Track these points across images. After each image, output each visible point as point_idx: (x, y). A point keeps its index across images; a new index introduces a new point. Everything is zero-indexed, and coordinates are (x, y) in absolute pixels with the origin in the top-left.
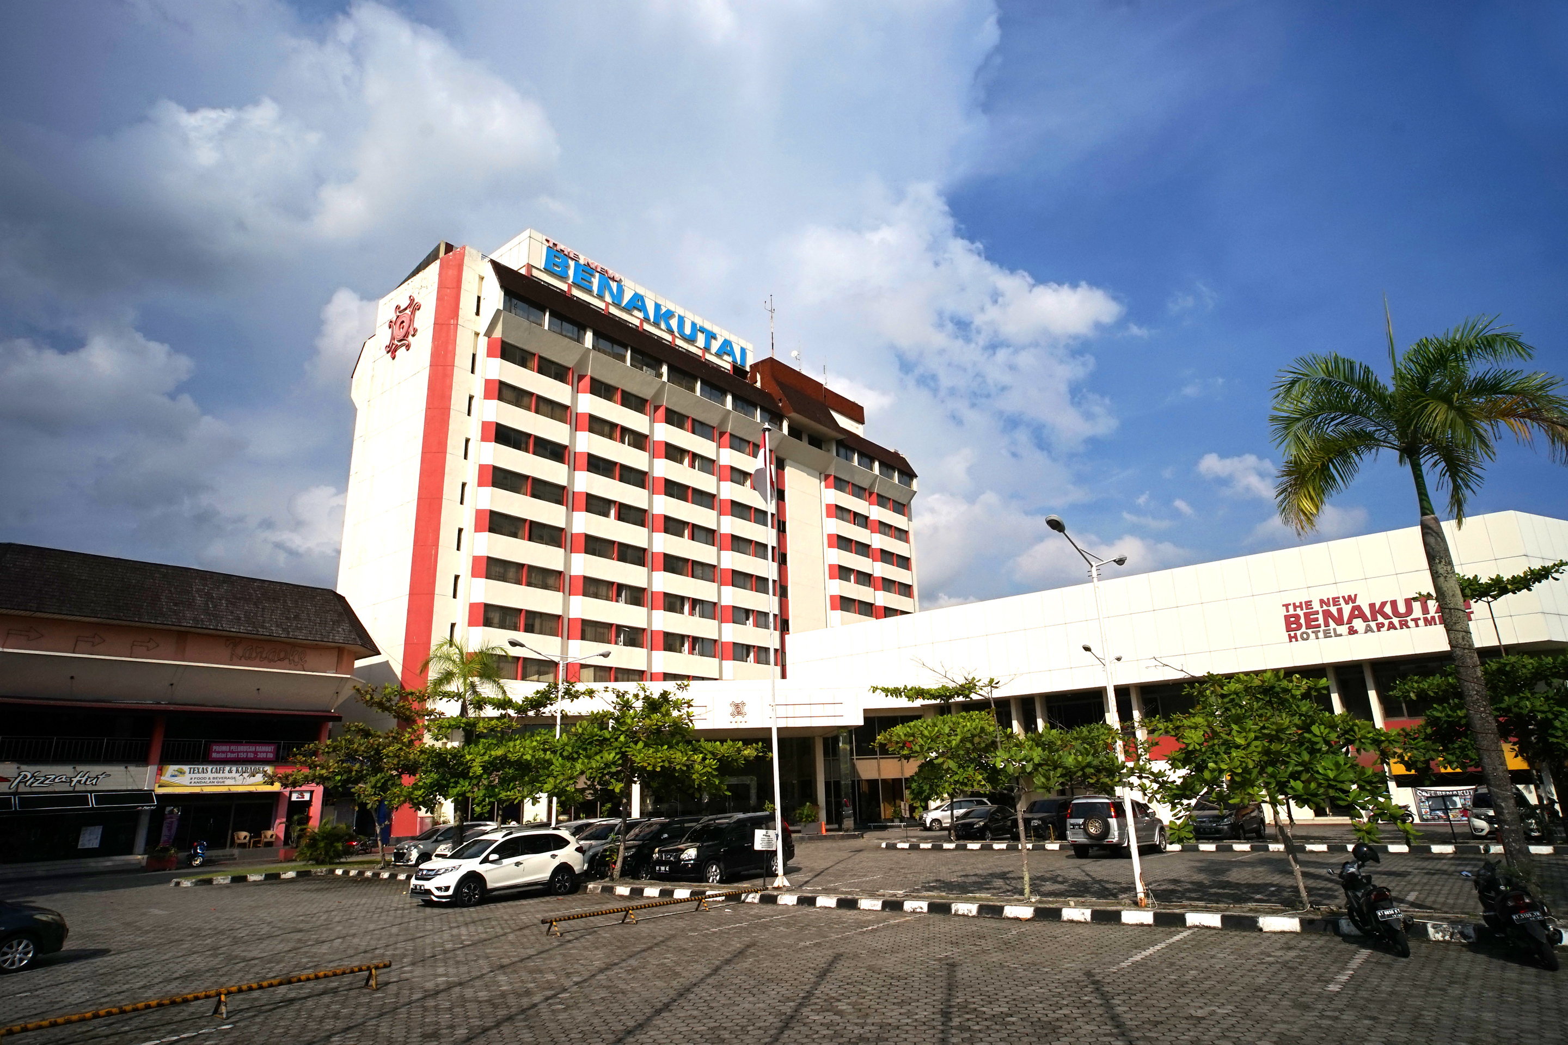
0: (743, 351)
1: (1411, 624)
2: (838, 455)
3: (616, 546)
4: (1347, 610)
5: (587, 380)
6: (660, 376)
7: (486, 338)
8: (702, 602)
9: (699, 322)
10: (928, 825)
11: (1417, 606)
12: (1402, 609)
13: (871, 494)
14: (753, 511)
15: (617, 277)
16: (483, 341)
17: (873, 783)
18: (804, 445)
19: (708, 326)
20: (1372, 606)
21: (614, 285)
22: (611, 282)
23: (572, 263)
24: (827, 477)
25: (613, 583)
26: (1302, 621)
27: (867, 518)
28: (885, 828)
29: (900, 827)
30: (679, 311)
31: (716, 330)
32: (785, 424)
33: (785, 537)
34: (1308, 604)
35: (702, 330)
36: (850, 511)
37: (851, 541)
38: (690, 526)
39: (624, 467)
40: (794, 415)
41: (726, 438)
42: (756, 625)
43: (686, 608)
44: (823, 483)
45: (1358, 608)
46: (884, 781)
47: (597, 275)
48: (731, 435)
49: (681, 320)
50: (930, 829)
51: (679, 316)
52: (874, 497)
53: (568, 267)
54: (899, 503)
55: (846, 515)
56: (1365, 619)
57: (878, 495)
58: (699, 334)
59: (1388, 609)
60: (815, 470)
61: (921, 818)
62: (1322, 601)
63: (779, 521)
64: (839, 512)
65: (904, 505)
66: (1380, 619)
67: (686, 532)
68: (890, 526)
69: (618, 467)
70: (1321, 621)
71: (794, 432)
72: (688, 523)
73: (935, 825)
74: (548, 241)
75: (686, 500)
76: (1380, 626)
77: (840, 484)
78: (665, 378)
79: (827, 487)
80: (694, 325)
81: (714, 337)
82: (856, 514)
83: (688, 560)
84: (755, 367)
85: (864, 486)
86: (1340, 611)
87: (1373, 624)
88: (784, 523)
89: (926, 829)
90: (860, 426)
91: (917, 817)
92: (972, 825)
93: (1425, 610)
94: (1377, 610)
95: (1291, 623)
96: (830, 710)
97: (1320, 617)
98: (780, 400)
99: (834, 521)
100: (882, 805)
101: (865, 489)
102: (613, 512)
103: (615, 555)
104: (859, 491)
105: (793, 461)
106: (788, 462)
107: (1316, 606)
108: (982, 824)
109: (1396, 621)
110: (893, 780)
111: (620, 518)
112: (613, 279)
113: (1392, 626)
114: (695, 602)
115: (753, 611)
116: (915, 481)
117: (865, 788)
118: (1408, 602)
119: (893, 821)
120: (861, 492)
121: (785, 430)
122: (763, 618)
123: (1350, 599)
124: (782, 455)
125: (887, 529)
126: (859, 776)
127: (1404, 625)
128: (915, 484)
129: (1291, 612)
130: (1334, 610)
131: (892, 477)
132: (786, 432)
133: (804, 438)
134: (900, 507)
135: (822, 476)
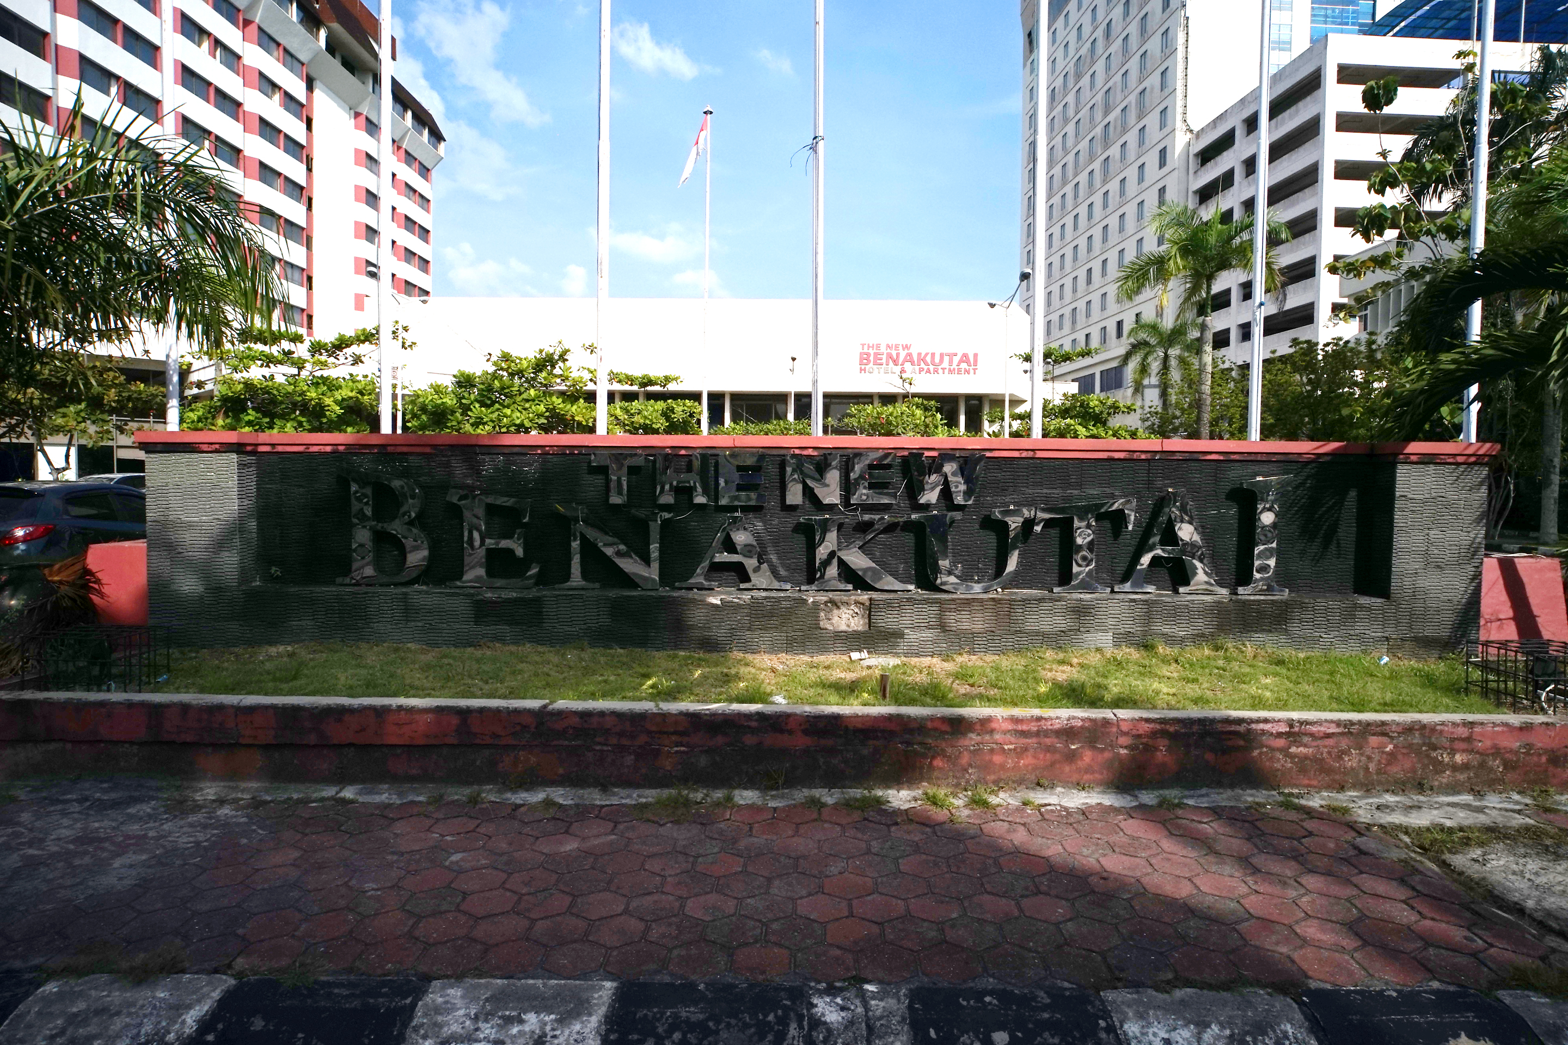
1: (940, 371)
2: (372, 90)
4: (903, 354)
11: (946, 359)
12: (937, 360)
13: (399, 147)
14: (282, 136)
18: (336, 64)
20: (919, 354)
24: (357, 115)
26: (872, 358)
27: (394, 175)
32: (323, 34)
33: (313, 179)
34: (878, 346)
38: (212, 137)
39: (127, 29)
40: (336, 26)
41: (253, 29)
44: (352, 122)
45: (910, 355)
48: (259, 29)
52: (402, 152)
54: (425, 167)
56: (913, 364)
57: (406, 152)
59: (928, 359)
60: (346, 101)
62: (888, 346)
63: (307, 157)
64: (368, 160)
65: (428, 169)
66: (923, 365)
67: (206, 142)
68: (415, 191)
69: (121, 27)
70: (884, 361)
71: (332, 48)
72: (209, 132)
76: (921, 370)
77: (369, 126)
79: (356, 126)
85: (394, 137)
86: (898, 355)
87: (917, 368)
88: (312, 162)
93: (951, 363)
94: (922, 359)
95: (864, 359)
97: (884, 357)
101: (394, 142)
102: (115, 89)
105: (326, 84)
106: (318, 84)
107: (883, 349)
109: (931, 367)
113: (928, 371)
116: (443, 144)
118: (942, 355)
121: (322, 43)
123: (906, 347)
124: (313, 74)
125: (411, 195)
127: (936, 371)
128: (442, 148)
129: (866, 350)
130: (894, 353)
131: (421, 134)
132: (324, 47)
133: (337, 55)
134: (425, 171)
135: (352, 112)
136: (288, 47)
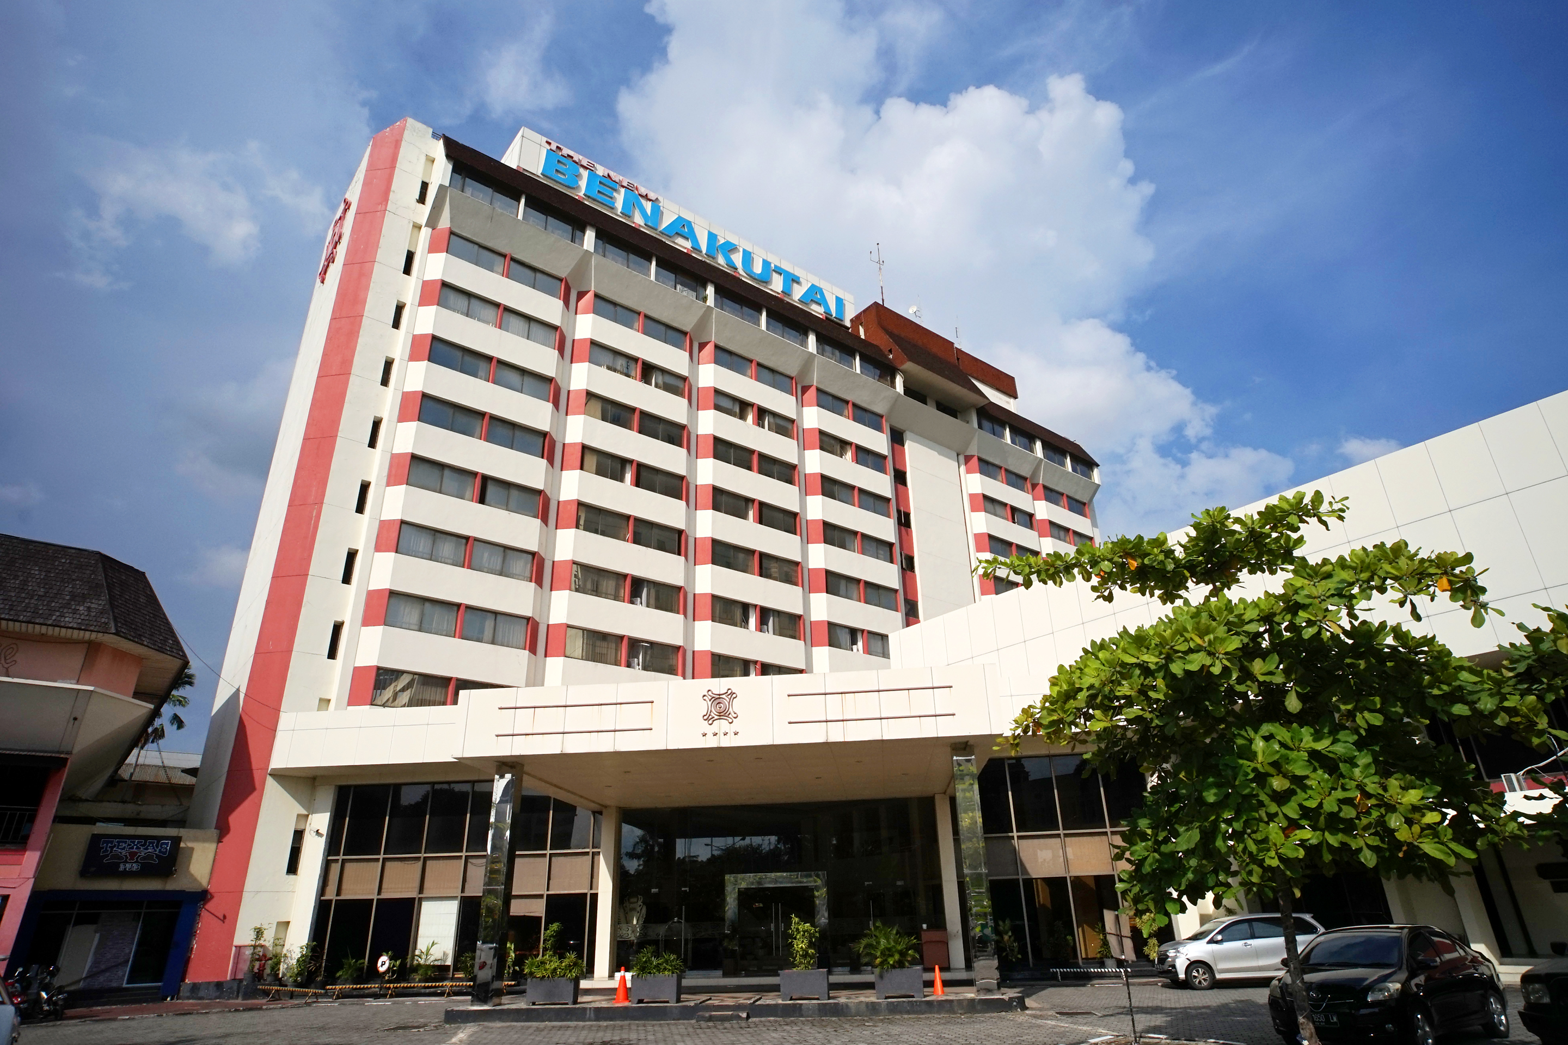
0: (839, 301)
2: (980, 427)
3: (631, 521)
5: (589, 297)
6: (705, 299)
7: (430, 230)
8: (778, 613)
9: (775, 261)
10: (1182, 976)
13: (1034, 486)
14: (856, 492)
15: (652, 196)
16: (426, 233)
17: (1056, 884)
18: (929, 411)
19: (786, 266)
21: (648, 206)
22: (643, 201)
23: (585, 174)
24: (968, 459)
25: (625, 576)
27: (1031, 516)
28: (1083, 979)
29: (1118, 976)
30: (744, 245)
31: (798, 272)
32: (899, 381)
33: (909, 535)
35: (779, 271)
36: (1005, 505)
37: (1010, 544)
38: (756, 504)
39: (645, 415)
40: (909, 366)
41: (812, 393)
42: (867, 651)
43: (753, 621)
44: (963, 468)
46: (1077, 881)
47: (623, 190)
48: (818, 390)
49: (748, 257)
50: (1186, 985)
51: (744, 250)
52: (1039, 489)
53: (579, 176)
54: (1077, 501)
55: (999, 509)
57: (1045, 487)
58: (775, 276)
60: (949, 448)
61: (1163, 958)
63: (899, 512)
64: (989, 503)
65: (1084, 504)
67: (751, 513)
68: (1067, 530)
69: (637, 415)
71: (913, 392)
72: (753, 501)
73: (1200, 976)
74: (549, 143)
75: (749, 468)
77: (987, 467)
78: (711, 302)
79: (968, 472)
80: (766, 263)
81: (796, 280)
82: (1014, 510)
83: (753, 552)
84: (857, 320)
85: (1023, 473)
88: (907, 515)
89: (1177, 984)
90: (1012, 400)
91: (1154, 956)
92: (1357, 990)
96: (923, 702)
98: (890, 351)
99: (981, 515)
100: (1078, 932)
101: (1025, 479)
102: (628, 477)
103: (629, 536)
104: (1016, 480)
105: (916, 434)
106: (907, 435)
108: (1395, 986)
110: (1097, 878)
111: (638, 483)
112: (646, 197)
114: (765, 614)
115: (863, 631)
116: (1096, 471)
117: (1043, 896)
119: (1102, 965)
120: (1020, 482)
121: (900, 389)
122: (880, 643)
124: (899, 425)
125: (1062, 533)
126: (1025, 871)
128: (1096, 475)
131: (1063, 464)
132: (902, 392)
133: (928, 401)
134: (1079, 506)
135: (962, 458)
136: (858, 402)
